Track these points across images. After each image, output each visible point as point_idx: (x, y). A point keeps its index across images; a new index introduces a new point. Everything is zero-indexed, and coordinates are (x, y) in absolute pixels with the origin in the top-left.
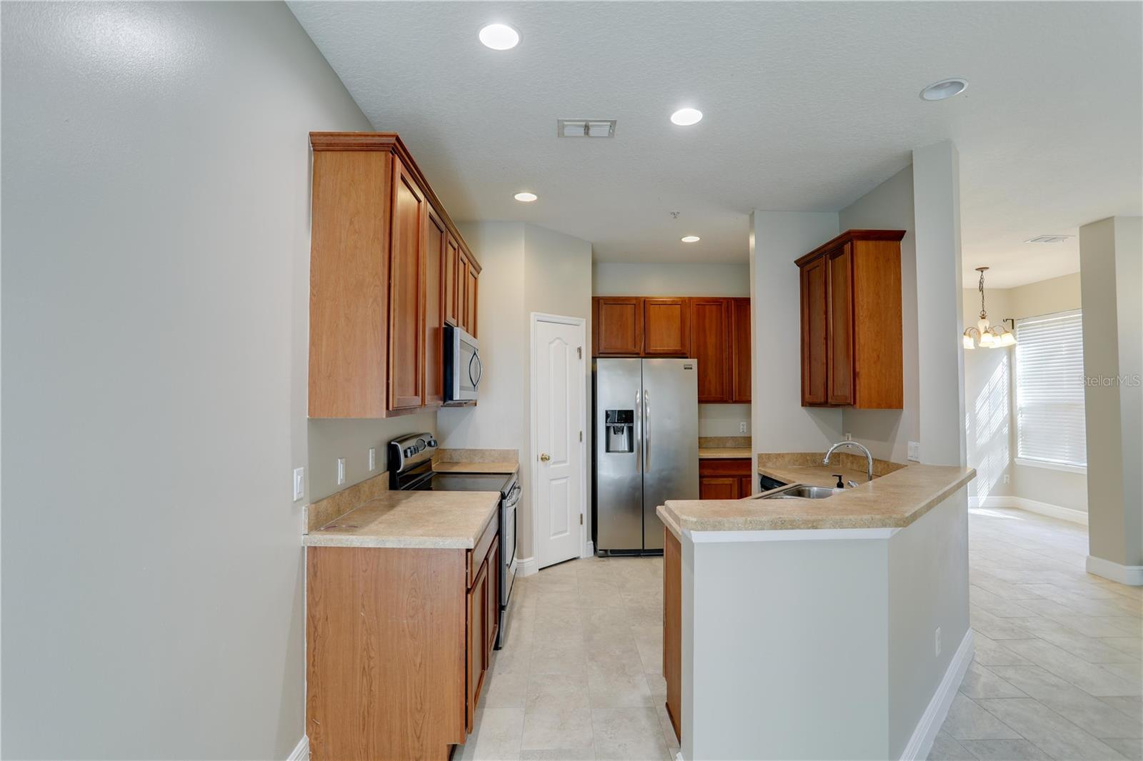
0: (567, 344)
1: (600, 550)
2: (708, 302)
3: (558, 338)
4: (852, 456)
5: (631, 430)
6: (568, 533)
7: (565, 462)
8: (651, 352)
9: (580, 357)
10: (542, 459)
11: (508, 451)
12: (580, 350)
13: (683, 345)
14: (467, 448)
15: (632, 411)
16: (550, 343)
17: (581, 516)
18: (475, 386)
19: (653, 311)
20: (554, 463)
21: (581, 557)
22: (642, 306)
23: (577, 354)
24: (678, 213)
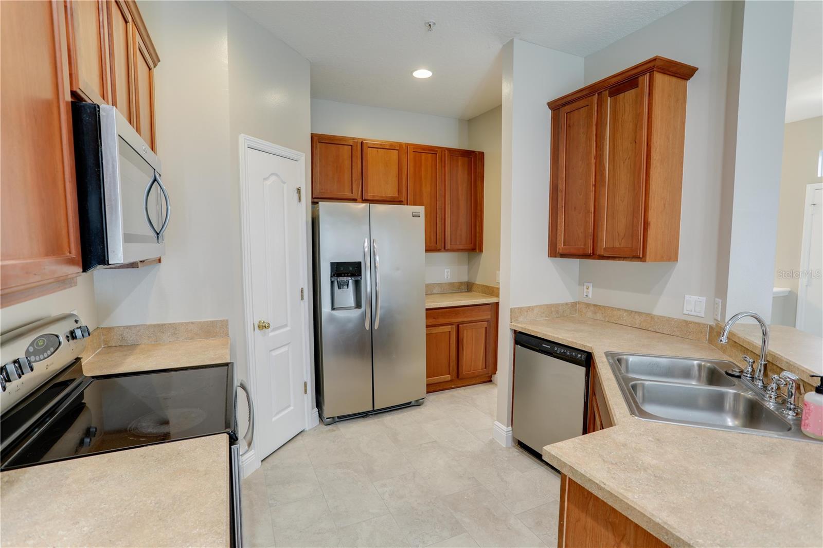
0: (284, 183)
1: (327, 418)
2: (424, 149)
3: (272, 174)
4: (595, 306)
5: (357, 284)
6: (292, 408)
7: (286, 326)
8: (369, 198)
9: (300, 200)
10: (259, 327)
11: (212, 322)
12: (299, 190)
13: (400, 192)
14: (148, 323)
15: (360, 263)
16: (265, 179)
17: (305, 384)
18: (158, 234)
19: (371, 154)
20: (274, 330)
21: (307, 429)
22: (360, 148)
23: (296, 196)
24: (434, 24)
